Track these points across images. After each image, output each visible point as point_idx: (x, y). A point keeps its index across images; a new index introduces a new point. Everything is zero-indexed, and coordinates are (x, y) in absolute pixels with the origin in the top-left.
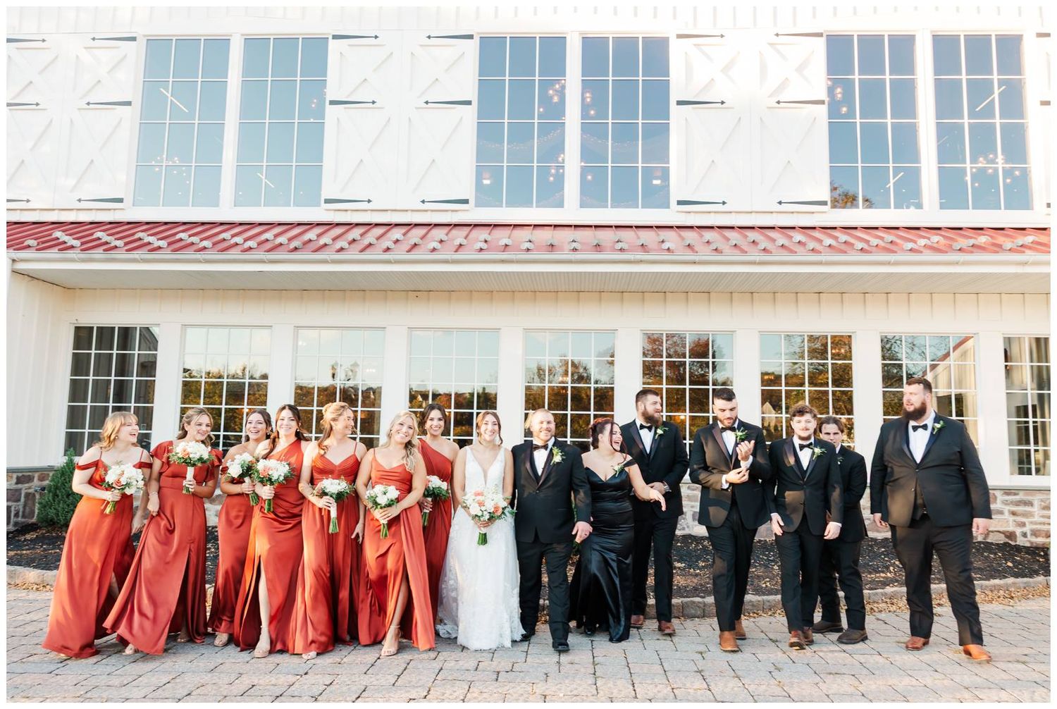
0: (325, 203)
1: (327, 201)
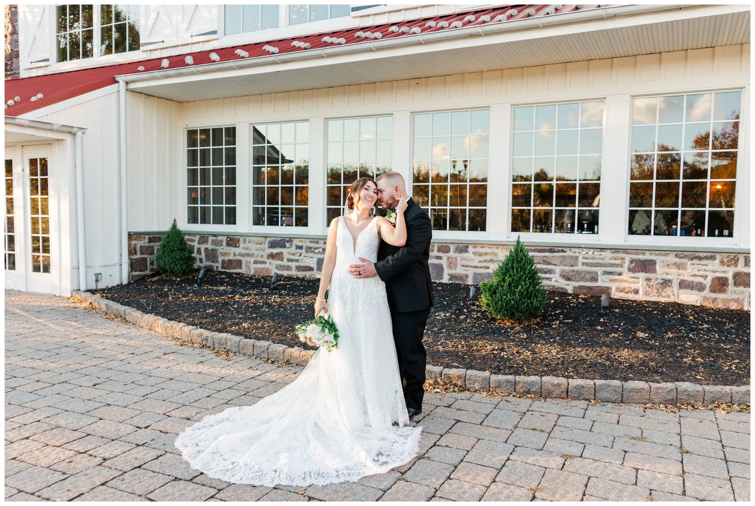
0: (352, 11)
1: (354, 10)
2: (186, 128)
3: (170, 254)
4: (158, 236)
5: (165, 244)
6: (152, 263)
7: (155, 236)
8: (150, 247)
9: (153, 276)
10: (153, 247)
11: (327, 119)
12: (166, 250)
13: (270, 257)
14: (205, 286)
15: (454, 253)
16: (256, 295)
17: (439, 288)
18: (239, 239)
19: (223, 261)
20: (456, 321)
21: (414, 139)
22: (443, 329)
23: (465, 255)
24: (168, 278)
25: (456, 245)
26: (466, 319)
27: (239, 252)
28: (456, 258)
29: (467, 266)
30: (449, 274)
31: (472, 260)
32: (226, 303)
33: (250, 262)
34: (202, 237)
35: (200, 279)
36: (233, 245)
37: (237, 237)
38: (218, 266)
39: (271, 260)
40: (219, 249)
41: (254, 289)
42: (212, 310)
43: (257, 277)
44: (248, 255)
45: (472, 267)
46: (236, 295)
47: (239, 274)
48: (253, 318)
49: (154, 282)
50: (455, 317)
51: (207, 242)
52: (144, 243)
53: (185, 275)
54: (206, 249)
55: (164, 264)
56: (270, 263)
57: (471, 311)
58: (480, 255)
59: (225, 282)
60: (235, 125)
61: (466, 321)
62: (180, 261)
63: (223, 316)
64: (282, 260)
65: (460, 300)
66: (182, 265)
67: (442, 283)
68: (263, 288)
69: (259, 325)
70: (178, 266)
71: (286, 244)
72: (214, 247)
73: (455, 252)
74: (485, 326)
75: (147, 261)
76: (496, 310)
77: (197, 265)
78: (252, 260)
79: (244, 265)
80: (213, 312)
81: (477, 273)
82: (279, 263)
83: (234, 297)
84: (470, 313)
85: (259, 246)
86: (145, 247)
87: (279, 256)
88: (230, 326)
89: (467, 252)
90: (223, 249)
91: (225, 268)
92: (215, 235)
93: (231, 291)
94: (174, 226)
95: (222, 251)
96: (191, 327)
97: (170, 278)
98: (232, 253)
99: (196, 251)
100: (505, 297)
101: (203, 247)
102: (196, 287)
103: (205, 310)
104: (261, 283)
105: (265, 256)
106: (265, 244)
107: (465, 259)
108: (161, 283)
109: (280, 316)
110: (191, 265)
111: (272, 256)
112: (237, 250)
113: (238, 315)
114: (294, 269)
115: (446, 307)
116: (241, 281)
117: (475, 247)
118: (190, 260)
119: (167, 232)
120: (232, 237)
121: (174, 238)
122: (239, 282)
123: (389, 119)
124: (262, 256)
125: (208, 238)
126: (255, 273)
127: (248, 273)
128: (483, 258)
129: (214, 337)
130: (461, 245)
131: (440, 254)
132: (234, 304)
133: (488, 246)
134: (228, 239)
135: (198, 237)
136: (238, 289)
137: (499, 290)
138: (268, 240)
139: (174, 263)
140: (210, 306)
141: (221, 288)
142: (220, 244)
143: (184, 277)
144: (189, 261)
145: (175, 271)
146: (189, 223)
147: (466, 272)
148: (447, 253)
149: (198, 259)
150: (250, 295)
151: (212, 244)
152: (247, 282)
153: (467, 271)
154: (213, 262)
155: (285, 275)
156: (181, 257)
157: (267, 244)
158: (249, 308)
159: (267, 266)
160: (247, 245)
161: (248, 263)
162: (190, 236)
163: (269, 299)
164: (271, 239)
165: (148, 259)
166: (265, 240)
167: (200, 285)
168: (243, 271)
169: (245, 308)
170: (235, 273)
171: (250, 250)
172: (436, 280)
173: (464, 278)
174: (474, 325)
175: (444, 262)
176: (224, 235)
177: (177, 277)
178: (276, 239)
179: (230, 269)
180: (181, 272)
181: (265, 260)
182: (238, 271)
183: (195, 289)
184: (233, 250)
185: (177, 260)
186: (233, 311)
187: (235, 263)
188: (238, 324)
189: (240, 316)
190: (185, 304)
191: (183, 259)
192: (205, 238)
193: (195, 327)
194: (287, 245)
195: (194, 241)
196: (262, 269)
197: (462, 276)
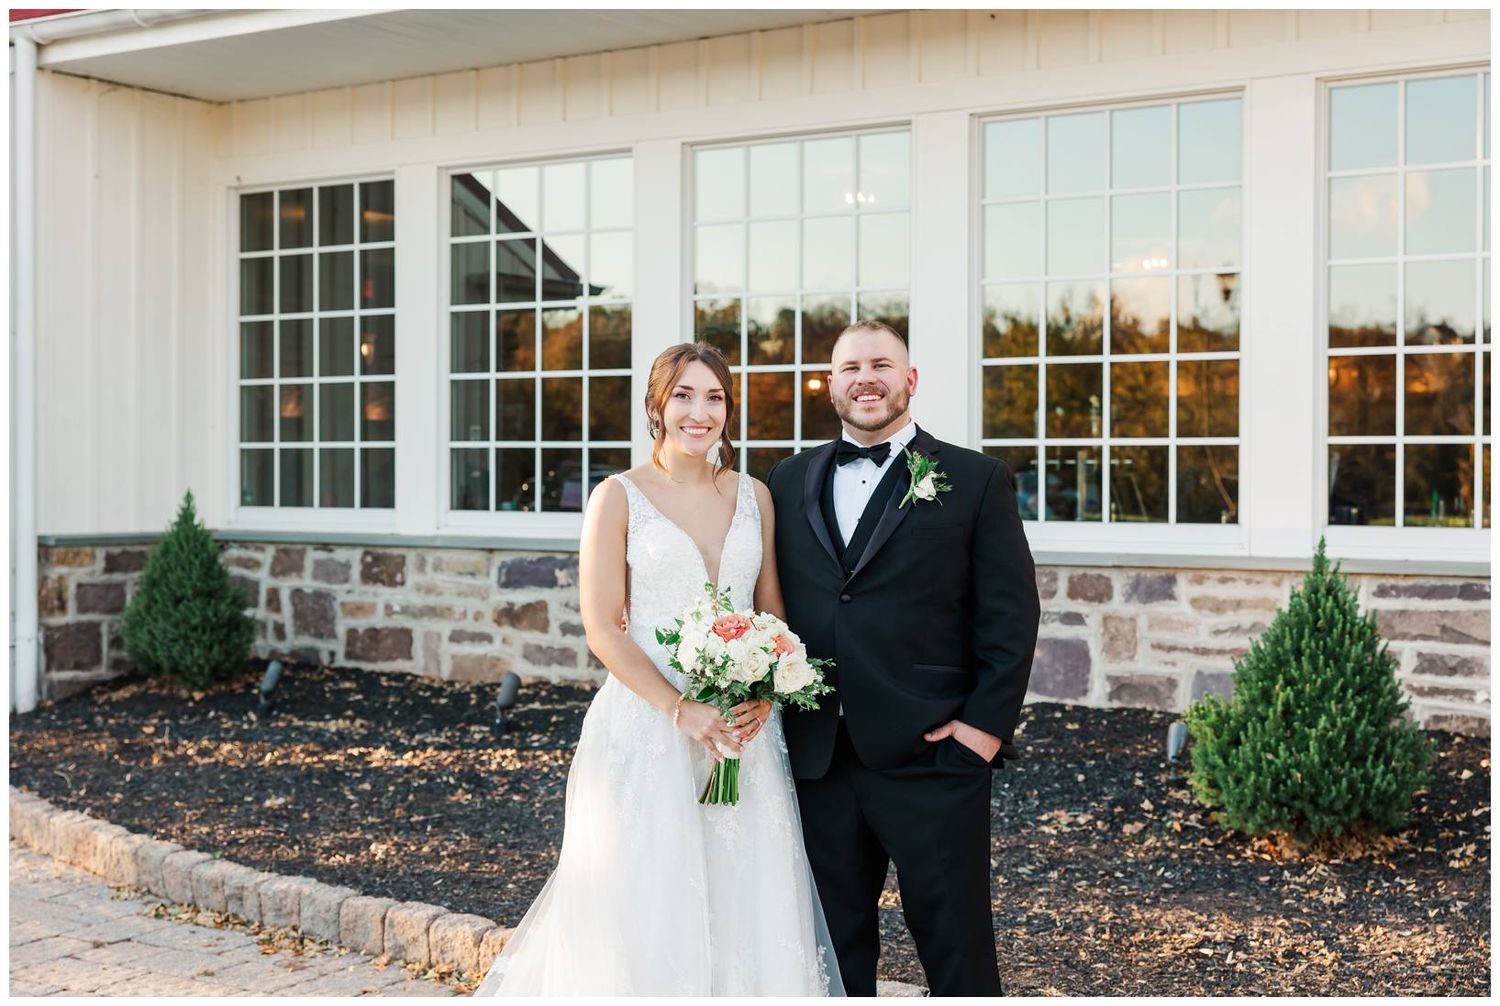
2: (236, 188)
3: (171, 610)
4: (138, 548)
5: (156, 575)
6: (116, 643)
7: (129, 548)
8: (108, 587)
9: (118, 683)
10: (120, 587)
11: (691, 147)
12: (158, 596)
13: (504, 619)
14: (283, 720)
15: (1127, 600)
16: (441, 747)
17: (1070, 726)
18: (403, 558)
19: (352, 633)
20: (1105, 842)
21: (983, 206)
22: (1053, 868)
23: (1162, 608)
24: (165, 692)
25: (1133, 573)
26: (1140, 837)
27: (404, 604)
28: (1133, 620)
29: (1172, 649)
30: (1109, 678)
31: (1188, 625)
32: (334, 777)
33: (439, 637)
34: (285, 552)
35: (268, 695)
36: (384, 577)
37: (395, 552)
38: (333, 650)
39: (507, 630)
40: (339, 591)
41: (440, 730)
42: (281, 801)
43: (457, 686)
44: (433, 612)
45: (1188, 650)
46: (377, 748)
47: (400, 676)
48: (412, 827)
49: (116, 706)
50: (1106, 828)
51: (298, 569)
52: (92, 573)
53: (220, 680)
54: (297, 593)
55: (151, 645)
56: (504, 641)
57: (1168, 806)
58: (1218, 607)
59: (350, 705)
60: (392, 172)
61: (1142, 843)
62: (204, 632)
63: (313, 819)
64: (544, 628)
65: (1134, 769)
66: (211, 648)
67: (1085, 708)
68: (469, 724)
69: (426, 849)
70: (196, 652)
71: (556, 573)
72: (322, 585)
73: (1128, 598)
74: (1204, 859)
75: (99, 635)
76: (1241, 802)
77: (262, 645)
78: (445, 628)
79: (418, 648)
80: (284, 807)
81: (1207, 672)
82: (534, 637)
83: (370, 753)
84: (1163, 814)
85: (468, 580)
86: (93, 586)
87: (533, 616)
88: (329, 852)
89: (1171, 597)
90: (351, 590)
91: (357, 658)
92: (326, 546)
93: (364, 737)
94: (187, 516)
95: (350, 598)
96: (195, 856)
97: (171, 689)
98: (381, 606)
99: (263, 598)
100: (1270, 756)
101: (286, 586)
102: (250, 722)
103: (259, 800)
104: (466, 706)
105: (489, 616)
106: (488, 574)
107: (1166, 623)
108: (140, 708)
109: (504, 820)
110: (238, 646)
111: (510, 616)
112: (396, 597)
113: (364, 816)
114: (582, 658)
115: (1082, 793)
116: (403, 700)
117: (1200, 581)
118: (237, 628)
119: (163, 536)
120: (380, 551)
121: (183, 556)
122: (396, 706)
123: (899, 139)
124: (478, 616)
125: (302, 554)
126: (455, 671)
127: (433, 673)
128: (1228, 619)
129: (262, 889)
130: (1149, 574)
131: (1079, 606)
132: (361, 780)
133: (1244, 575)
134: (369, 559)
135: (271, 551)
136: (387, 729)
137: (1250, 732)
138: (499, 559)
139: (181, 642)
140: (280, 788)
141: (333, 726)
142: (342, 577)
143: (216, 688)
144: (235, 634)
145: (187, 668)
146: (243, 503)
147: (1166, 671)
148: (1101, 601)
149: (270, 626)
150: (424, 746)
151: (315, 576)
152: (424, 705)
153: (1174, 664)
154: (319, 636)
155: (555, 681)
156: (205, 619)
157: (494, 573)
158: (408, 792)
159: (493, 648)
160: (431, 577)
161: (432, 638)
162: (247, 548)
163: (482, 763)
164: (508, 558)
165: (104, 629)
166: (489, 560)
167: (266, 715)
168: (415, 665)
169: (396, 792)
170: (390, 676)
171: (440, 594)
172: (1065, 695)
173: (1161, 688)
174: (1168, 856)
175: (1091, 635)
176: (353, 545)
177: (195, 686)
178: (523, 555)
179: (374, 660)
180: (207, 670)
181: (487, 630)
182: (399, 665)
183: (245, 727)
184: (382, 594)
185: (195, 629)
186: (351, 802)
187: (389, 641)
188: (354, 847)
189: (371, 819)
190: (198, 777)
191: (212, 629)
192: (295, 557)
193: (206, 856)
194: (561, 576)
195: (257, 564)
196: (478, 660)
197: (1155, 683)
